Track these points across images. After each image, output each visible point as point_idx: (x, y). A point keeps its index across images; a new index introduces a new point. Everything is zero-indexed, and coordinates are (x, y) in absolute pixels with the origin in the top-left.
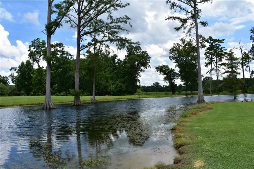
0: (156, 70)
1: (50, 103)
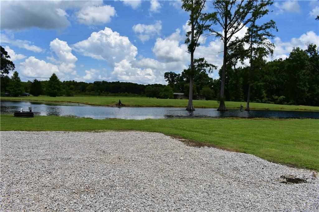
1: (191, 106)
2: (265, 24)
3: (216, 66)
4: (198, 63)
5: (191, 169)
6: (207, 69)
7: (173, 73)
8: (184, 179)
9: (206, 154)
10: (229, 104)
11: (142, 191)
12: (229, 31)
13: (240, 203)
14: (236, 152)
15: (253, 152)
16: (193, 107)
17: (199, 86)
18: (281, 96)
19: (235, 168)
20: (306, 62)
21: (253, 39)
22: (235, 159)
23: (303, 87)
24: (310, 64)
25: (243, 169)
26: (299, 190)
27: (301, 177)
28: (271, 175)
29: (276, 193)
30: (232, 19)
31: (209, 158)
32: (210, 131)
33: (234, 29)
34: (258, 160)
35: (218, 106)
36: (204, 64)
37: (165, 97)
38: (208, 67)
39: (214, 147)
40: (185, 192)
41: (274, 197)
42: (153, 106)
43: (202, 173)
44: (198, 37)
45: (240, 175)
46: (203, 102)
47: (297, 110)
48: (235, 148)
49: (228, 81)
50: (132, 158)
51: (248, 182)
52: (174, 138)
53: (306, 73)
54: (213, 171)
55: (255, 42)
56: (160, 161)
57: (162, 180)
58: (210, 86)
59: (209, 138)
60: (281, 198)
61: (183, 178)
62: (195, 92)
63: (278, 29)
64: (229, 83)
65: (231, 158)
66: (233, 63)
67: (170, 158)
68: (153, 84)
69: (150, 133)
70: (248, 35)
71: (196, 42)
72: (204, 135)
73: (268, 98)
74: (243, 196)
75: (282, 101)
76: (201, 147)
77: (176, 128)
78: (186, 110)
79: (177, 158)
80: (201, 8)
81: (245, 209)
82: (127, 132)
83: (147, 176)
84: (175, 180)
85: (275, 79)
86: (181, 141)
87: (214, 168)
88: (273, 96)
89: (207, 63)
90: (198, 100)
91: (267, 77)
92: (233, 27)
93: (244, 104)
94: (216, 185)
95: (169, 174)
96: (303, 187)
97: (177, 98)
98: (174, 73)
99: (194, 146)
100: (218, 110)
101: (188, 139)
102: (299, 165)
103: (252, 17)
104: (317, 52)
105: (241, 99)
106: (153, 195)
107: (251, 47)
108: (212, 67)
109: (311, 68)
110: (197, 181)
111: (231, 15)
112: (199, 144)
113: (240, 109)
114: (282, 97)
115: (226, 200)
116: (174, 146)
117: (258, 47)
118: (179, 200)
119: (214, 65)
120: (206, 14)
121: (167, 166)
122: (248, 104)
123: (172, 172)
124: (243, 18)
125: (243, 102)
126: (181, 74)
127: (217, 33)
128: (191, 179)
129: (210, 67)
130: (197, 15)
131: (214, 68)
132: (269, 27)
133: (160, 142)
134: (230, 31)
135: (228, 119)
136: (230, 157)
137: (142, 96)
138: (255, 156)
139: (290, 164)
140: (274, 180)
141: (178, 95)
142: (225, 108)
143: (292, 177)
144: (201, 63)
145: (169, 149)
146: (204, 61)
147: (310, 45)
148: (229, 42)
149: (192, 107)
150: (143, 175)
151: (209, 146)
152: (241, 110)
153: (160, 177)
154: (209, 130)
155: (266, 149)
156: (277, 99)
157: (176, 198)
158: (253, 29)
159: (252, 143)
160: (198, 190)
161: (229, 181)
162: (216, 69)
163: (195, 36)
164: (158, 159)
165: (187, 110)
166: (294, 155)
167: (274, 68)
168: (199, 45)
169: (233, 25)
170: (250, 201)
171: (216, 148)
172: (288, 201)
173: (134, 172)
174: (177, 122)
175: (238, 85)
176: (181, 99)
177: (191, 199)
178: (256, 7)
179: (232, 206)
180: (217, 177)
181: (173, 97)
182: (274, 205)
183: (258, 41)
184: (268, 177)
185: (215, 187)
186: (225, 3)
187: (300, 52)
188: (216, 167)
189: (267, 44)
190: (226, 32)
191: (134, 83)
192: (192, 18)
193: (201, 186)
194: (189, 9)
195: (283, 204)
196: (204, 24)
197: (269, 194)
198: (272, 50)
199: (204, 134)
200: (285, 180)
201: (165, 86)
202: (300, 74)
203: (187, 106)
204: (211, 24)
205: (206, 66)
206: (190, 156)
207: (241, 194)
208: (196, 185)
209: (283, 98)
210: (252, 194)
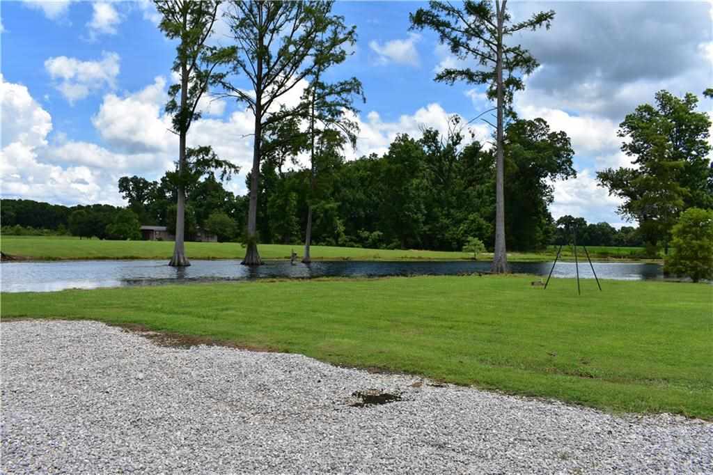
0: (600, 183)
1: (181, 256)
2: (341, 84)
3: (237, 165)
4: (196, 158)
5: (160, 397)
6: (217, 172)
7: (141, 179)
8: (139, 423)
9: (199, 362)
10: (266, 250)
11: (28, 462)
12: (265, 90)
13: (261, 458)
14: (269, 351)
15: (303, 348)
16: (186, 259)
17: (202, 210)
18: (375, 231)
19: (260, 385)
20: (421, 163)
21: (315, 111)
22: (263, 367)
23: (416, 214)
24: (428, 168)
25: (276, 387)
26: (384, 417)
27: (392, 390)
28: (335, 393)
29: (338, 427)
30: (272, 64)
31: (204, 370)
32: (217, 309)
33: (276, 88)
34: (311, 364)
35: (244, 256)
36: (211, 160)
37: (120, 236)
38: (219, 168)
39: (221, 343)
40: (139, 451)
41: (332, 437)
42: (87, 259)
43: (185, 403)
44: (195, 100)
45: (270, 399)
46: (212, 246)
47: (404, 260)
48: (268, 343)
49: (266, 199)
50: (12, 386)
51: (284, 412)
52: (128, 330)
53: (420, 186)
54: (211, 397)
55: (321, 117)
56: (85, 388)
57: (86, 431)
58: (227, 211)
59: (212, 326)
60: (346, 437)
61: (138, 420)
62: (193, 225)
63: (365, 96)
64: (268, 205)
65: (254, 366)
66: (278, 161)
67: (113, 377)
68: (91, 204)
69: (71, 322)
70: (305, 101)
71: (191, 109)
72: (200, 320)
73: (349, 237)
74: (269, 443)
75: (376, 241)
76: (192, 348)
77: (138, 308)
78: (170, 265)
79: (129, 375)
80: (205, 33)
81: (269, 470)
82: (8, 323)
83: (47, 424)
84: (116, 428)
85: (363, 197)
86: (145, 336)
87: (213, 390)
88: (358, 231)
89: (216, 158)
90: (200, 241)
91: (347, 192)
92: (274, 84)
93: (300, 250)
94: (213, 426)
95: (104, 414)
96: (392, 410)
97: (151, 237)
98: (144, 180)
99: (175, 346)
100: (242, 264)
101: (164, 330)
102: (392, 368)
103: (314, 66)
104: (439, 144)
105: (293, 238)
106: (56, 468)
107: (311, 127)
108: (227, 166)
109: (430, 174)
110: (170, 424)
111: (270, 57)
112: (188, 341)
113: (290, 260)
114: (376, 233)
115: (232, 455)
116: (127, 349)
117: (327, 128)
118: (121, 471)
119: (232, 163)
120: (215, 48)
121: (103, 397)
122: (308, 249)
123: (113, 409)
124: (296, 65)
125: (299, 244)
126: (160, 182)
127: (240, 93)
128: (156, 421)
129: (224, 167)
130: (196, 49)
131: (233, 170)
132: (349, 91)
133: (91, 343)
134: (267, 91)
135: (262, 282)
136: (253, 363)
137: (63, 234)
138: (307, 356)
139: (374, 367)
140: (339, 403)
141: (153, 230)
142: (257, 257)
143: (374, 392)
144: (203, 157)
145: (112, 356)
146: (211, 153)
147: (427, 131)
148: (265, 114)
149: (184, 259)
150: (34, 424)
151: (210, 344)
152: (294, 262)
153: (79, 425)
154: (215, 307)
155: (332, 340)
156: (367, 239)
157: (114, 469)
158: (315, 89)
159: (305, 331)
160: (170, 443)
161: (245, 415)
162: (237, 171)
163: (189, 96)
164: (81, 382)
165: (172, 264)
166: (384, 349)
167: (360, 173)
168: (198, 116)
169: (275, 78)
170: (284, 452)
171: (224, 348)
172: (361, 441)
173: (14, 419)
174: (141, 294)
175: (288, 208)
176: (160, 239)
177: (152, 465)
178: (321, 43)
179: (243, 467)
180: (217, 411)
181: (140, 236)
182: (331, 452)
183: (326, 117)
184: (327, 398)
185: (211, 432)
186: (259, 30)
187: (408, 144)
188: (219, 388)
189: (345, 122)
190: (259, 93)
191: (39, 202)
192: (181, 54)
193: (179, 433)
194: (176, 33)
195: (349, 448)
196: (210, 69)
197: (324, 431)
198: (355, 136)
199: (204, 317)
200: (361, 400)
201: (119, 209)
202: (410, 188)
203: (172, 255)
204: (228, 73)
205: (214, 164)
206: (161, 368)
207: (265, 439)
208: (167, 431)
209: (379, 235)
210: (290, 437)
